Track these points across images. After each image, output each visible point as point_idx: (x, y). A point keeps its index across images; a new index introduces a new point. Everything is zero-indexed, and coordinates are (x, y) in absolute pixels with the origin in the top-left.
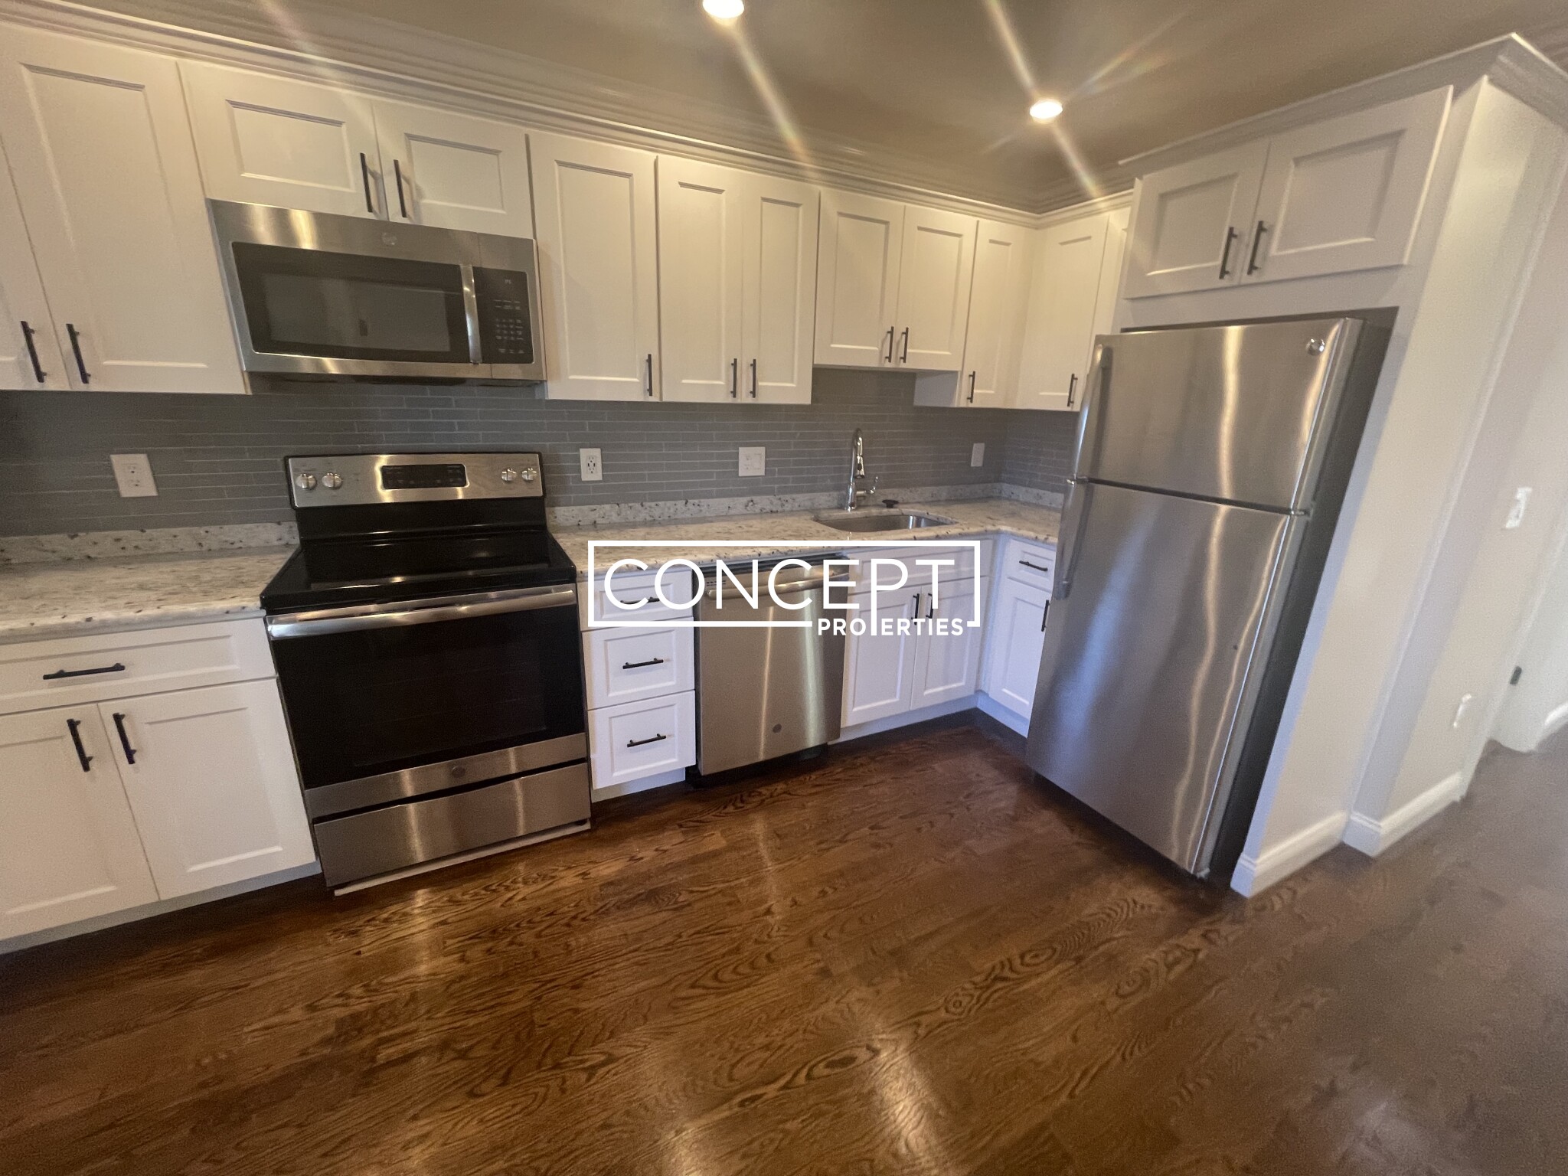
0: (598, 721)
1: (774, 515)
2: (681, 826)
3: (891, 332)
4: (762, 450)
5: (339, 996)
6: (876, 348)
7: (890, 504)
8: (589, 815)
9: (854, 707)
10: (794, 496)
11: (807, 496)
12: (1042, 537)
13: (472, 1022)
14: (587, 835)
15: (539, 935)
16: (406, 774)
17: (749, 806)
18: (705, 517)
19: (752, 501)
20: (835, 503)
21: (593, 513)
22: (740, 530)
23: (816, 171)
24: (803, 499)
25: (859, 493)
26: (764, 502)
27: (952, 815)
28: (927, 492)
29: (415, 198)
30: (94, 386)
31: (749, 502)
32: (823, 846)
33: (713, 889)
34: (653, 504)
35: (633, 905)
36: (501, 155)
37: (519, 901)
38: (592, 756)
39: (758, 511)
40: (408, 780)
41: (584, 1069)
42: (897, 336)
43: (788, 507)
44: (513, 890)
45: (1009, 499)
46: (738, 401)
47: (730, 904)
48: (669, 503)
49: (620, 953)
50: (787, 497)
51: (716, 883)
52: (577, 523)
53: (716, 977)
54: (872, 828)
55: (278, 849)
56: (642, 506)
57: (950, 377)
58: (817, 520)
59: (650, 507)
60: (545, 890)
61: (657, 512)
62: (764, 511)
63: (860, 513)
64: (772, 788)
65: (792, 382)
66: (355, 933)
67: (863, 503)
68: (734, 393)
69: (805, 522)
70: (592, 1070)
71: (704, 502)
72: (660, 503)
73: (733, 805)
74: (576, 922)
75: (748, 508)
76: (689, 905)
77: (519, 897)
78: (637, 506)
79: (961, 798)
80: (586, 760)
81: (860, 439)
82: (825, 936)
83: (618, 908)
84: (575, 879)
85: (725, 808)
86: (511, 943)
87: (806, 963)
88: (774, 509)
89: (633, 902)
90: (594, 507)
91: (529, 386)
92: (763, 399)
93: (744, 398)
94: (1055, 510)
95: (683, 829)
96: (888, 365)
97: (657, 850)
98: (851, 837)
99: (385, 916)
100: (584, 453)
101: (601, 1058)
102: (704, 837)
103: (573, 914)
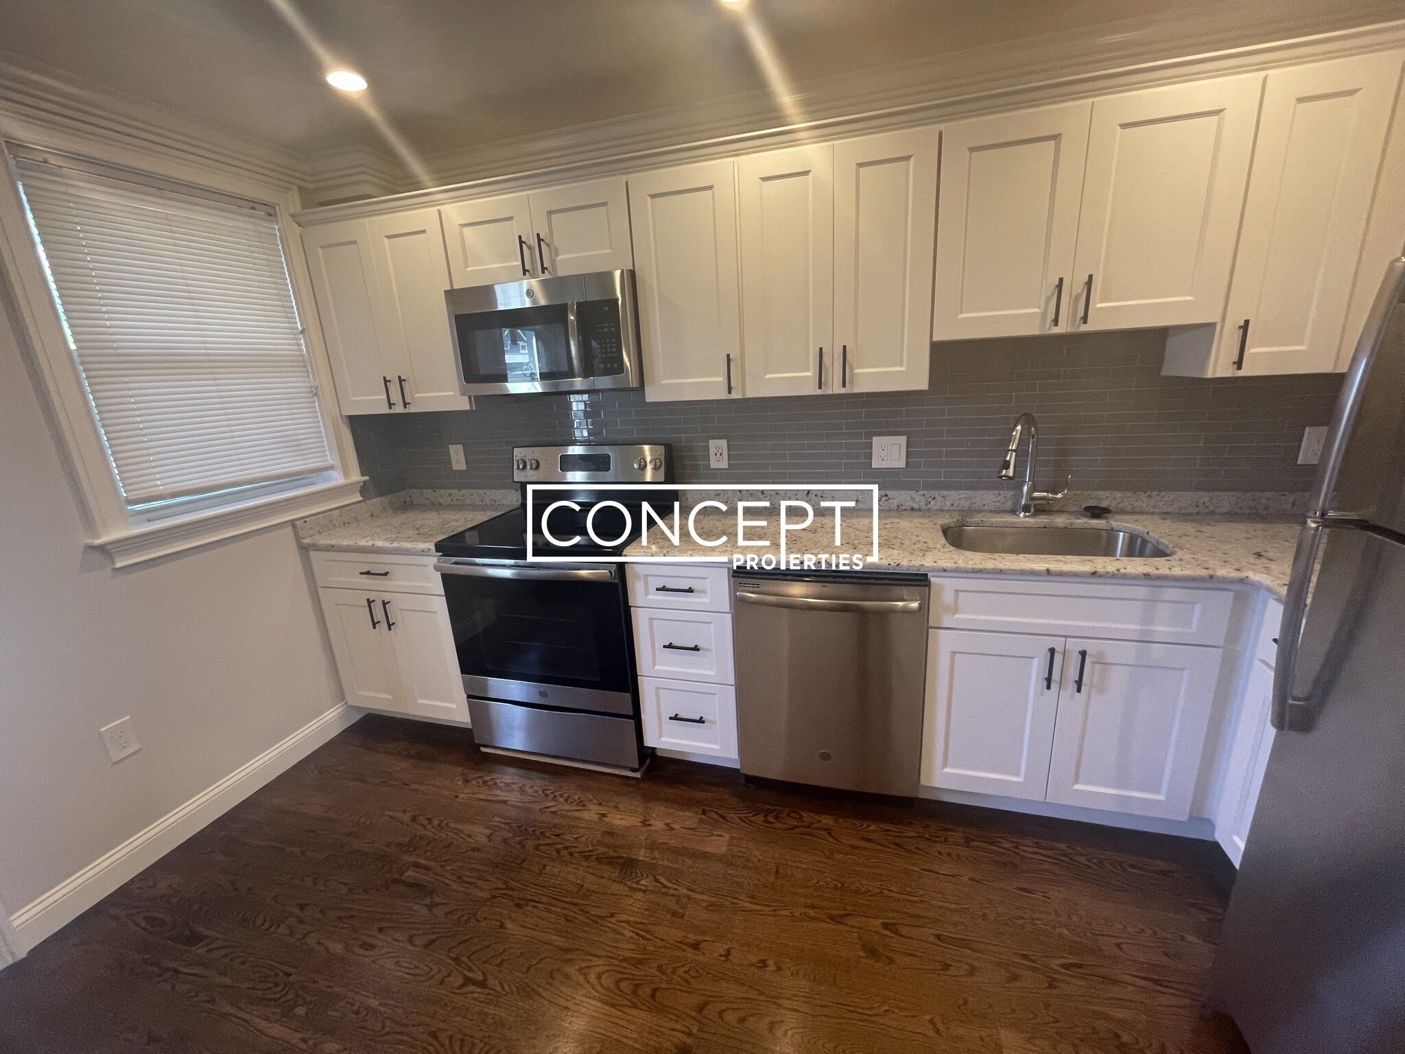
1: (914, 514)
2: (704, 813)
3: (1059, 286)
4: (900, 439)
5: (428, 819)
6: (1037, 310)
7: (1097, 512)
9: (945, 765)
10: (945, 493)
11: (964, 494)
13: (455, 886)
14: (631, 783)
15: (537, 848)
17: (779, 825)
19: (886, 495)
20: (1009, 504)
24: (957, 497)
25: (1036, 494)
26: (901, 497)
27: (1015, 978)
29: (553, 257)
30: (412, 409)
32: (812, 912)
33: (676, 889)
35: (610, 863)
36: (608, 204)
37: (551, 812)
38: (643, 717)
39: (894, 506)
41: (465, 976)
42: (1070, 290)
43: (934, 505)
44: (556, 801)
47: (674, 913)
49: (564, 899)
50: (936, 493)
51: (682, 885)
53: (602, 975)
54: (885, 926)
55: (454, 706)
58: (944, 528)
62: (903, 508)
65: (901, 365)
66: (466, 781)
67: (1048, 508)
68: (820, 384)
70: (468, 981)
73: (765, 816)
74: (565, 853)
75: (881, 503)
77: (554, 809)
79: (1055, 963)
81: (1019, 428)
82: (721, 1013)
83: (597, 859)
84: (596, 816)
86: (520, 843)
87: (678, 1026)
88: (916, 506)
89: (612, 861)
92: (855, 388)
93: (835, 388)
95: (703, 817)
96: (1052, 330)
97: (667, 824)
98: (851, 921)
100: (713, 444)
101: (479, 976)
102: (712, 835)
103: (567, 844)
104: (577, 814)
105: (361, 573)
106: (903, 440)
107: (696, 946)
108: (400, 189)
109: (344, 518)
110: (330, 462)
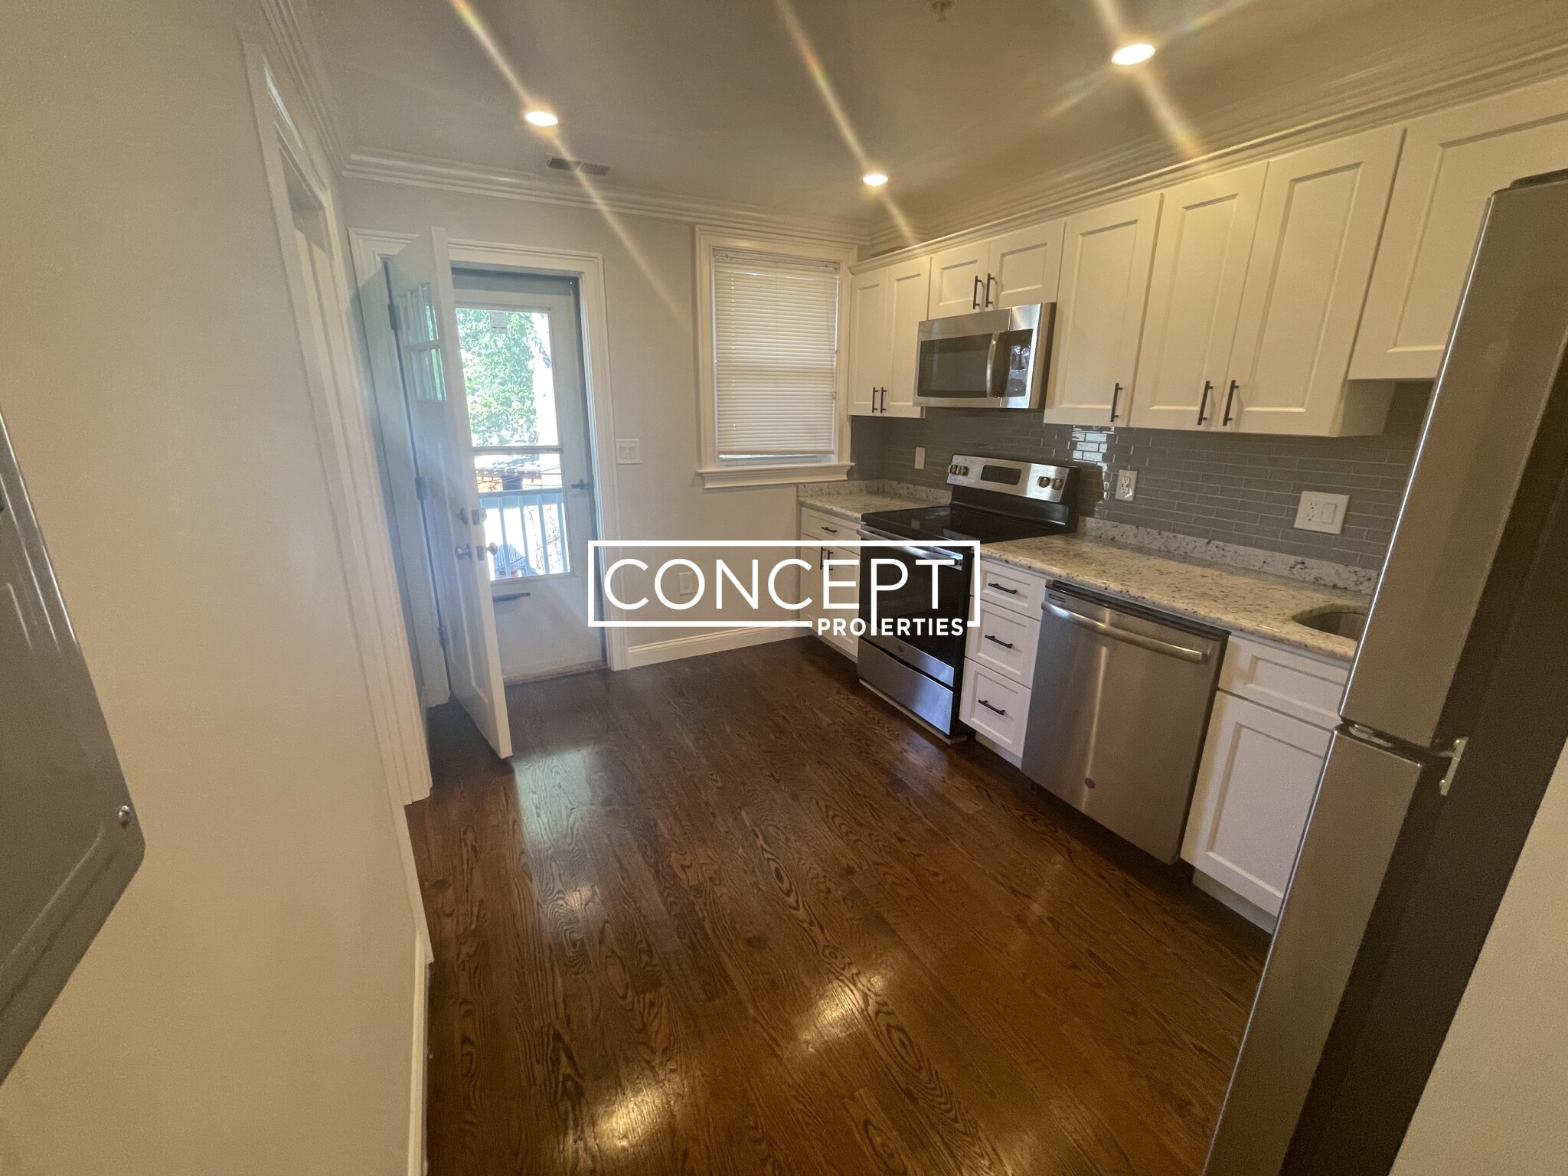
2: (977, 786)
4: (1336, 499)
5: (805, 701)
13: (795, 736)
17: (1032, 825)
18: (1229, 566)
19: (1303, 563)
21: (1115, 529)
30: (886, 414)
31: (1297, 563)
34: (1171, 535)
35: (886, 774)
36: (1048, 245)
39: (1311, 578)
46: (1217, 429)
48: (1188, 538)
49: (845, 774)
52: (1099, 535)
53: (837, 816)
56: (1160, 534)
59: (1168, 538)
61: (1173, 545)
62: (1322, 582)
65: (1302, 406)
66: (838, 692)
70: (772, 776)
71: (1231, 547)
72: (1178, 535)
73: (1025, 814)
74: (865, 755)
75: (1294, 571)
77: (877, 732)
78: (1155, 532)
85: (1019, 810)
87: (856, 860)
88: (1341, 584)
90: (1116, 524)
93: (1222, 426)
95: (974, 788)
97: (944, 778)
100: (1124, 475)
101: (778, 778)
102: (971, 800)
103: (872, 753)
104: (889, 741)
105: (823, 528)
106: (1342, 500)
107: (901, 840)
108: (927, 237)
109: (832, 490)
110: (832, 448)
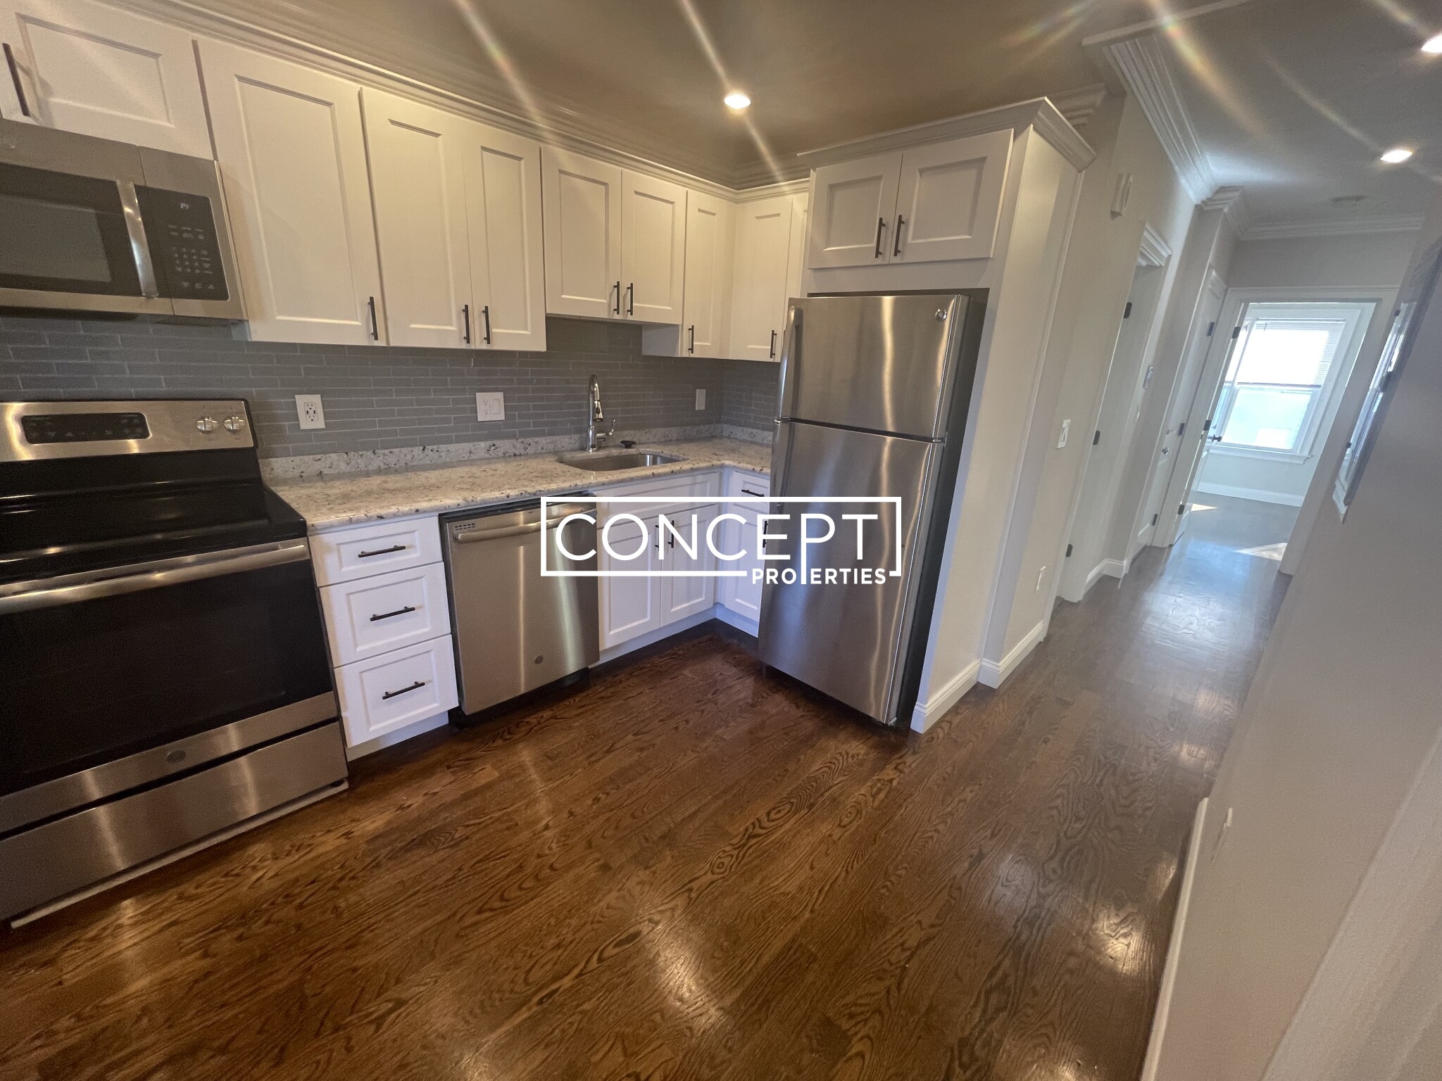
0: (348, 678)
1: (518, 458)
2: (449, 767)
3: (618, 286)
4: (500, 395)
5: (39, 1036)
6: (604, 301)
7: (628, 445)
8: (345, 773)
9: (610, 630)
10: (536, 439)
11: (549, 439)
12: (758, 469)
13: (229, 1014)
14: (345, 795)
15: (301, 907)
16: (88, 775)
17: (517, 737)
18: (445, 463)
19: (494, 445)
20: (577, 445)
21: (319, 462)
22: (485, 473)
23: (551, 132)
24: (544, 441)
25: (598, 435)
26: (505, 445)
27: (703, 711)
28: (660, 432)
29: (40, 93)
31: (490, 447)
32: (593, 759)
33: (491, 818)
34: (387, 451)
35: (407, 851)
36: (160, 59)
37: (271, 878)
38: (343, 714)
39: (501, 454)
40: (91, 781)
41: (371, 1022)
42: (623, 291)
43: (530, 450)
44: (263, 868)
45: (729, 437)
46: (473, 346)
47: (508, 828)
48: (404, 450)
49: (397, 901)
50: (530, 440)
51: (493, 812)
52: (299, 475)
53: (502, 898)
54: (636, 734)
56: (374, 453)
57: (670, 330)
58: (561, 461)
59: (384, 455)
60: (303, 859)
61: (392, 460)
62: (508, 454)
63: (602, 453)
64: (540, 714)
65: (526, 329)
66: (50, 962)
67: (603, 444)
68: (468, 339)
69: (549, 464)
70: (380, 1020)
71: (443, 447)
72: (394, 450)
73: (502, 737)
74: (344, 883)
75: (490, 452)
76: (467, 838)
77: (271, 874)
78: (370, 453)
79: (709, 696)
80: (338, 718)
81: (596, 385)
82: (603, 837)
83: (391, 858)
84: (337, 841)
85: (494, 742)
86: (267, 923)
87: (587, 864)
88: (517, 453)
89: (407, 849)
90: (319, 457)
91: (225, 326)
92: (497, 345)
93: (478, 344)
94: (767, 446)
95: (452, 770)
96: (616, 317)
97: (425, 795)
98: (618, 745)
99: (91, 934)
100: (301, 400)
102: (475, 773)
103: (339, 876)
104: (311, 855)
